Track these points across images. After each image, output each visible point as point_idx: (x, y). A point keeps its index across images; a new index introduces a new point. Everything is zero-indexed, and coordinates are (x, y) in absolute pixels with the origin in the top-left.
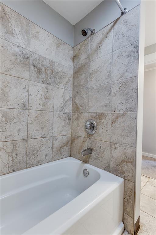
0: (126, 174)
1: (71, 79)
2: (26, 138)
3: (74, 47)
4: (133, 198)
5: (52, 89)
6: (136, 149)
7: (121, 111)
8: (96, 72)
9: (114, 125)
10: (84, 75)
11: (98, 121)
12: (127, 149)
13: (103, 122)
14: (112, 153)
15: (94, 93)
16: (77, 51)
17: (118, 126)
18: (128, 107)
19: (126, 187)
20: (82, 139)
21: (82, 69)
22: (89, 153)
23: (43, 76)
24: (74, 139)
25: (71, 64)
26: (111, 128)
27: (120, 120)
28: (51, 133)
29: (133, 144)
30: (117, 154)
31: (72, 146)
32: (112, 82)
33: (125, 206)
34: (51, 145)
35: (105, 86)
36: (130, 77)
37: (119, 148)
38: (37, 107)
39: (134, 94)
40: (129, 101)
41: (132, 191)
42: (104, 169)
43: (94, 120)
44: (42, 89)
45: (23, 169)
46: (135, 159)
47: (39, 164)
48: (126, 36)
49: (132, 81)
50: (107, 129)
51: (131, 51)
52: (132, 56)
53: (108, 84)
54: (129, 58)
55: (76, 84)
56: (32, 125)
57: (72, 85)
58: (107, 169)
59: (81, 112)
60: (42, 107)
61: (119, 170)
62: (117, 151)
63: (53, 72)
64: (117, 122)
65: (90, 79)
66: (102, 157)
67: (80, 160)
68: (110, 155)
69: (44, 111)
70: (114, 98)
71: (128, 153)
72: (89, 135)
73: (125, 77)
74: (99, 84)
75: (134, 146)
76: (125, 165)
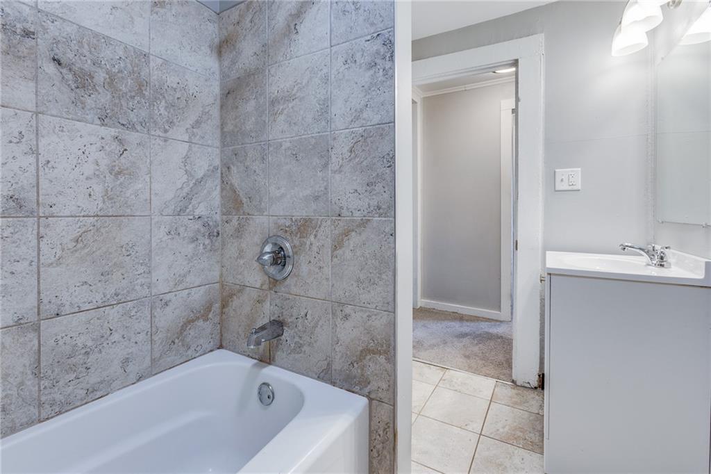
0: (373, 385)
1: (215, 112)
2: (34, 318)
3: (221, 12)
4: (392, 445)
5: (139, 144)
6: (395, 318)
7: (357, 214)
8: (288, 98)
9: (339, 252)
10: (253, 103)
11: (297, 242)
12: (374, 317)
13: (311, 244)
14: (338, 330)
15: (283, 159)
16: (231, 28)
17: (348, 255)
18: (374, 203)
19: (374, 419)
20: (254, 294)
21: (248, 85)
22: (276, 335)
23: (104, 98)
24: (231, 296)
25: (212, 63)
26: (332, 261)
27: (354, 239)
28: (142, 285)
29: (388, 303)
30: (350, 332)
31: (224, 316)
32: (331, 131)
33: (373, 470)
34: (145, 325)
35: (313, 141)
36: (376, 122)
37: (353, 315)
38: (79, 204)
39: (388, 171)
40: (376, 188)
41: (389, 427)
42: (318, 377)
43: (286, 239)
44: (99, 145)
45: (25, 428)
46: (393, 343)
47: (99, 394)
48: (362, 8)
49: (382, 135)
50: (321, 264)
51: (377, 53)
52: (379, 67)
53: (321, 136)
54: (372, 72)
55: (229, 127)
56: (58, 269)
57: (219, 130)
58: (326, 375)
59: (248, 214)
60: (101, 205)
61: (355, 377)
62: (348, 324)
63: (141, 85)
64: (346, 243)
65: (272, 118)
66: (310, 344)
67: (248, 356)
68: (332, 338)
69: (112, 216)
70: (338, 177)
71: (377, 329)
72: (274, 283)
73: (364, 122)
74: (297, 135)
75: (390, 310)
76: (370, 360)
